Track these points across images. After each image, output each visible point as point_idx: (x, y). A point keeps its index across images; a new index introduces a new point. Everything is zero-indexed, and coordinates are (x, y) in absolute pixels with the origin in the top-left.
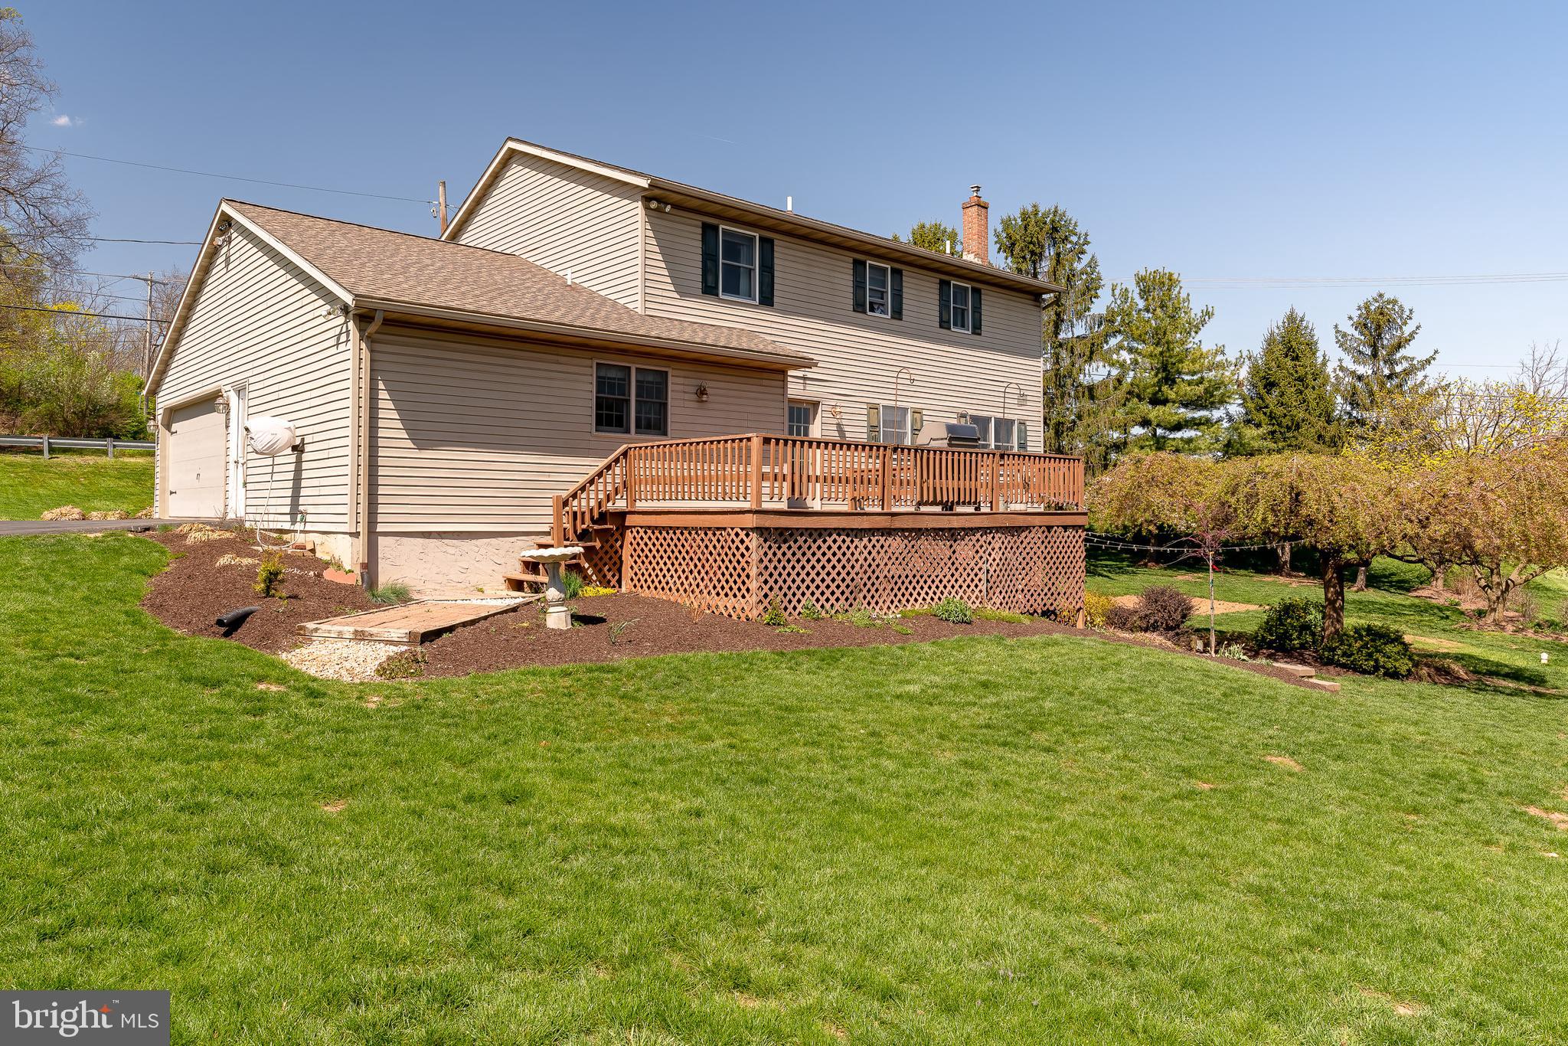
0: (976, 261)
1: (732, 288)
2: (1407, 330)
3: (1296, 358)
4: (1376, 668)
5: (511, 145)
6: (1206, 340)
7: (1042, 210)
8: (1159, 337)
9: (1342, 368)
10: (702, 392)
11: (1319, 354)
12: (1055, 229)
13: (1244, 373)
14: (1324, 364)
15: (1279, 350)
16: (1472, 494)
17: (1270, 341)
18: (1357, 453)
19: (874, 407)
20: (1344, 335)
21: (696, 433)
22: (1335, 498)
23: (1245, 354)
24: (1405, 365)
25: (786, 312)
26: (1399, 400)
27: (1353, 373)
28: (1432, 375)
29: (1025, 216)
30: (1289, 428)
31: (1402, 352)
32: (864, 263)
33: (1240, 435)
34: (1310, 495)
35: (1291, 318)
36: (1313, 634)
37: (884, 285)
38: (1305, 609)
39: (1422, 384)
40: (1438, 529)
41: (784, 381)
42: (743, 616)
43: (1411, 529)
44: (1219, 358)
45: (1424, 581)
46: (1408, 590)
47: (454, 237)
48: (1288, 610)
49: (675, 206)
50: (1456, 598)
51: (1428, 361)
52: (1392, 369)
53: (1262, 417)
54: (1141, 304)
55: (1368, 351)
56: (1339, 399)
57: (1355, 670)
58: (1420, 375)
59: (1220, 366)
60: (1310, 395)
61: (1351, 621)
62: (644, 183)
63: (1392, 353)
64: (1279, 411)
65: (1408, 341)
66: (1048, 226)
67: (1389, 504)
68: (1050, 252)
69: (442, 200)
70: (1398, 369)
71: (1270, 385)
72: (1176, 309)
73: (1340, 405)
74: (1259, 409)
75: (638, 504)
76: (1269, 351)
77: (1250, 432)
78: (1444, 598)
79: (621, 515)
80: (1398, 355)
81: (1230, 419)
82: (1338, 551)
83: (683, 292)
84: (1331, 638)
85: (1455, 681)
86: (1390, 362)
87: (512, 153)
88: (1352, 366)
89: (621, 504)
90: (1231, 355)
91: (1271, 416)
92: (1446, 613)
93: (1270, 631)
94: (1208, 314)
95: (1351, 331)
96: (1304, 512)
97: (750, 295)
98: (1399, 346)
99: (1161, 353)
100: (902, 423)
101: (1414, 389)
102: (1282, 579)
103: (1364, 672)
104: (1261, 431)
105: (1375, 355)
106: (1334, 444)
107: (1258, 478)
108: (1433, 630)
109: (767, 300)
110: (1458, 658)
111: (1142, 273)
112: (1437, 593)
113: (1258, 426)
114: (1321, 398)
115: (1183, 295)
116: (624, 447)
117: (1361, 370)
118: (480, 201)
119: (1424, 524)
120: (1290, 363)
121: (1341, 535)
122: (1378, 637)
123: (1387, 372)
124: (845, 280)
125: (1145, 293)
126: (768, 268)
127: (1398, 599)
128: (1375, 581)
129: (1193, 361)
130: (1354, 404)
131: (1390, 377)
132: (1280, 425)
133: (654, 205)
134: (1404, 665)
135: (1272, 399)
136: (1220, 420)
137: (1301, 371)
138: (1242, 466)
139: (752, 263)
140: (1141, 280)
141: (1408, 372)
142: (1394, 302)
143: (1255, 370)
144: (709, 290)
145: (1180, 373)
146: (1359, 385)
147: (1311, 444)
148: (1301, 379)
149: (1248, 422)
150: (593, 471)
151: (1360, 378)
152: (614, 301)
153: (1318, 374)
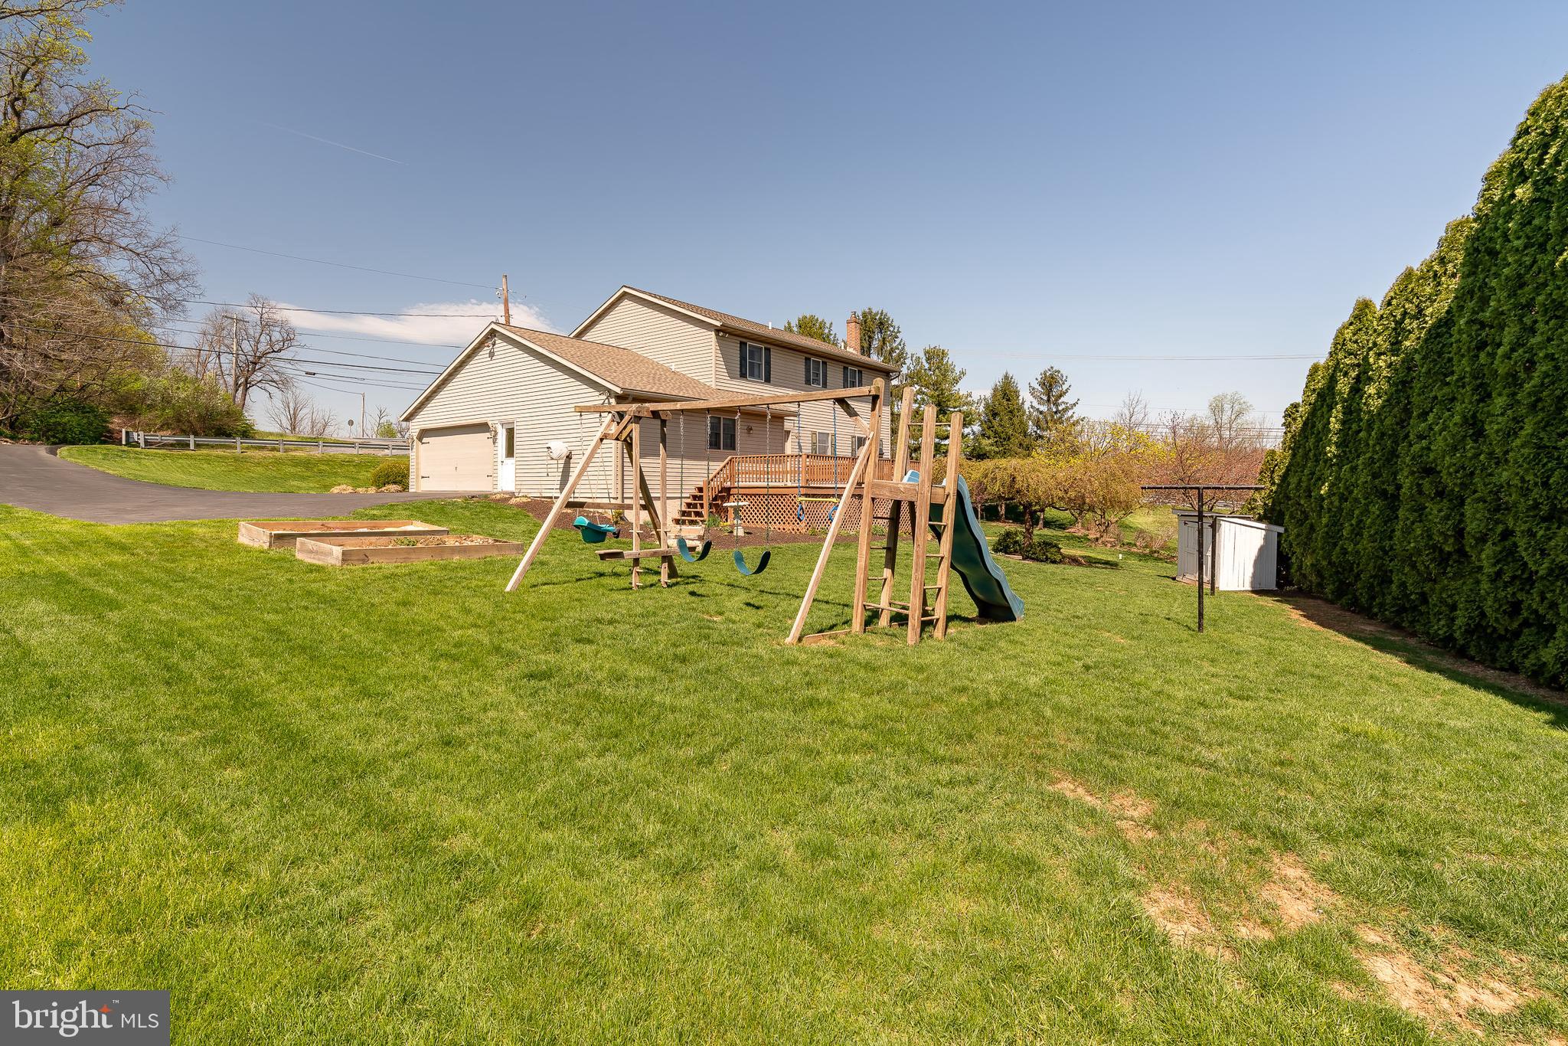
0: (854, 352)
1: (752, 375)
2: (1065, 387)
3: (1008, 400)
4: (1047, 559)
5: (625, 289)
6: (962, 388)
7: (874, 311)
8: (936, 385)
9: (1032, 406)
10: (750, 429)
11: (1020, 398)
12: (881, 323)
13: (982, 409)
14: (1023, 403)
15: (1000, 394)
16: (1085, 478)
17: (995, 390)
18: (1039, 456)
19: (814, 433)
20: (1034, 389)
21: (750, 453)
22: (1030, 480)
23: (983, 397)
24: (1063, 406)
25: (775, 385)
26: (1060, 426)
27: (1038, 409)
28: (1077, 413)
29: (864, 315)
30: (1004, 439)
31: (1062, 399)
32: (810, 359)
33: (980, 444)
34: (1019, 478)
35: (1006, 377)
36: (1019, 545)
37: (819, 368)
38: (1016, 534)
39: (1072, 416)
40: (1072, 494)
41: (783, 422)
42: (798, 533)
43: (1061, 494)
44: (969, 399)
45: (1072, 524)
46: (1064, 529)
47: (579, 335)
48: (1008, 534)
49: (730, 334)
50: (1087, 532)
51: (1075, 405)
52: (1057, 408)
53: (991, 433)
54: (927, 366)
55: (1045, 398)
56: (1030, 423)
57: (1038, 560)
58: (1070, 413)
59: (967, 404)
60: (1016, 421)
61: (1036, 539)
62: (718, 324)
63: (1056, 400)
64: (1000, 429)
65: (1065, 393)
66: (877, 322)
67: (1052, 482)
68: (878, 336)
69: (504, 287)
70: (1060, 408)
71: (995, 415)
72: (946, 371)
73: (1031, 428)
74: (989, 428)
75: (740, 483)
76: (994, 396)
77: (985, 442)
78: (1081, 533)
79: (729, 489)
80: (1060, 401)
81: (974, 434)
82: (1030, 505)
83: (732, 377)
84: (1028, 546)
85: (1080, 564)
86: (1056, 404)
87: (625, 293)
88: (1037, 406)
89: (728, 484)
90: (975, 397)
91: (996, 433)
92: (1082, 540)
93: (1000, 544)
94: (963, 373)
95: (1037, 386)
96: (1017, 486)
97: (759, 377)
98: (1061, 396)
99: (938, 396)
100: (826, 441)
101: (1068, 419)
102: (1001, 524)
103: (1042, 561)
104: (990, 441)
105: (1049, 400)
106: (1028, 448)
107: (997, 470)
108: (1074, 547)
109: (768, 380)
110: (1083, 557)
111: (928, 348)
112: (1078, 530)
113: (989, 438)
114: (1021, 422)
115: (950, 362)
116: (730, 457)
117: (1043, 408)
118: (600, 317)
119: (1066, 492)
120: (1005, 403)
121: (1031, 498)
122: (1047, 545)
123: (1054, 410)
124: (801, 367)
125: (928, 359)
126: (768, 363)
127: (1060, 533)
128: (1048, 524)
129: (955, 401)
130: (1038, 426)
131: (1056, 413)
132: (1000, 438)
133: (721, 334)
134: (1058, 558)
135: (996, 423)
136: (969, 434)
137: (1011, 408)
138: (988, 464)
139: (761, 361)
140: (926, 352)
141: (1066, 410)
142: (1059, 372)
143: (987, 406)
144: (743, 375)
145: (948, 407)
146: (1041, 416)
147: (1016, 448)
148: (1011, 412)
149: (983, 435)
150: (719, 468)
151: (1041, 413)
152: (684, 375)
153: (1020, 408)
